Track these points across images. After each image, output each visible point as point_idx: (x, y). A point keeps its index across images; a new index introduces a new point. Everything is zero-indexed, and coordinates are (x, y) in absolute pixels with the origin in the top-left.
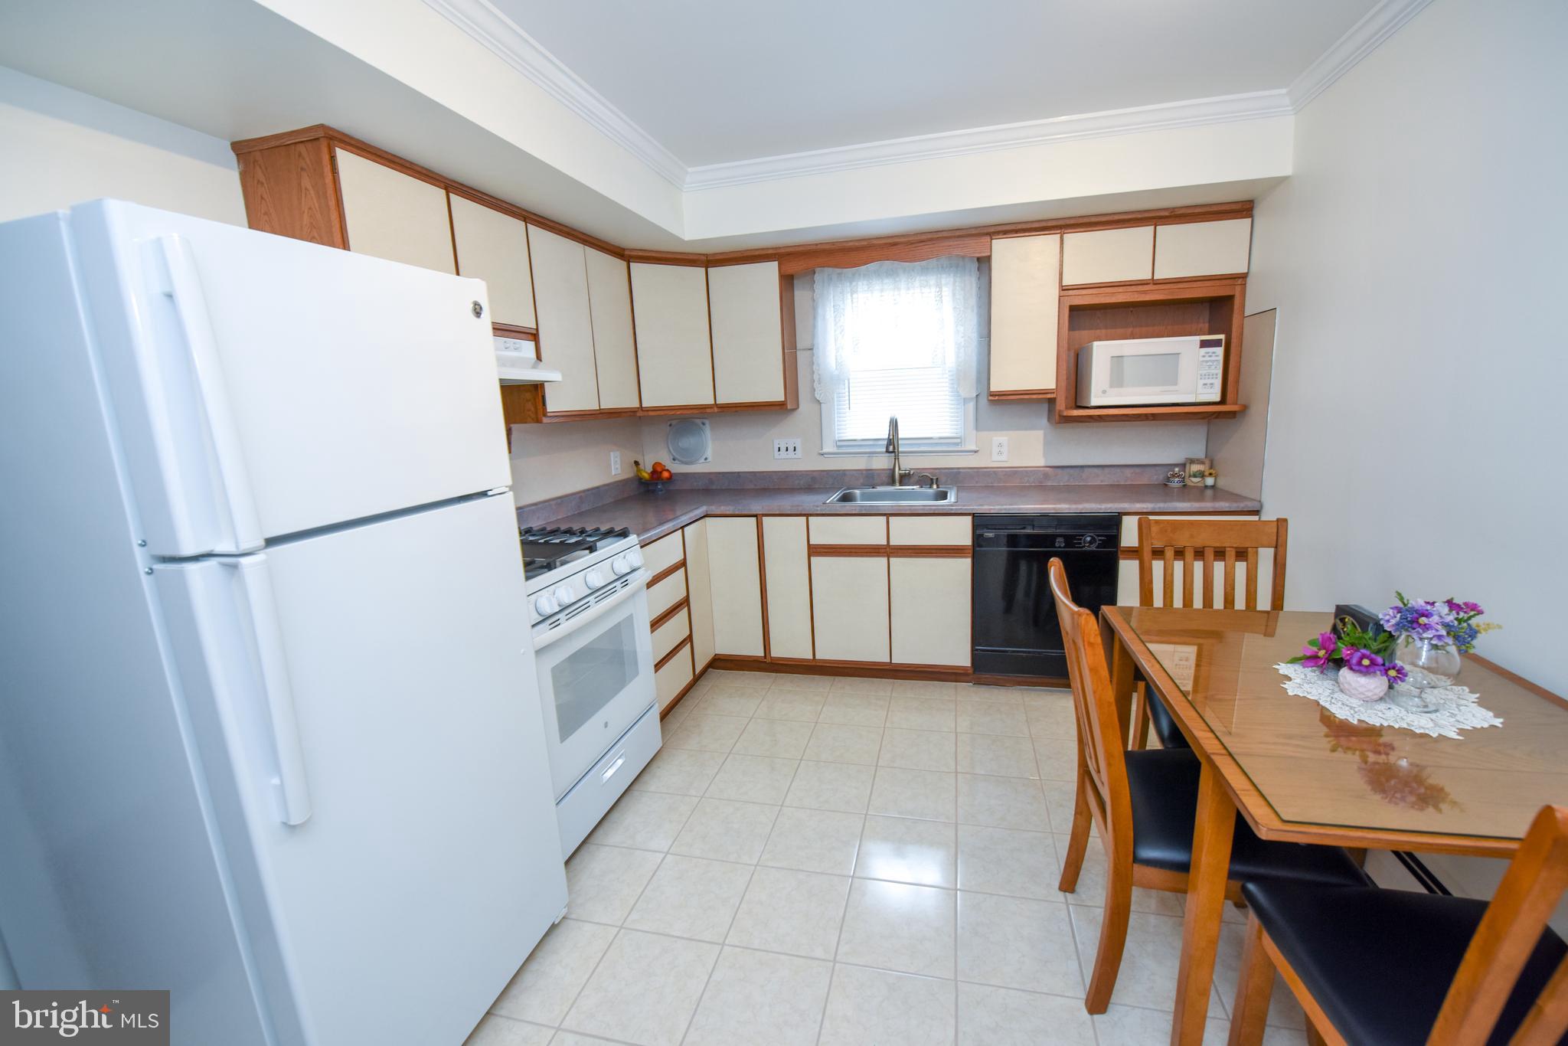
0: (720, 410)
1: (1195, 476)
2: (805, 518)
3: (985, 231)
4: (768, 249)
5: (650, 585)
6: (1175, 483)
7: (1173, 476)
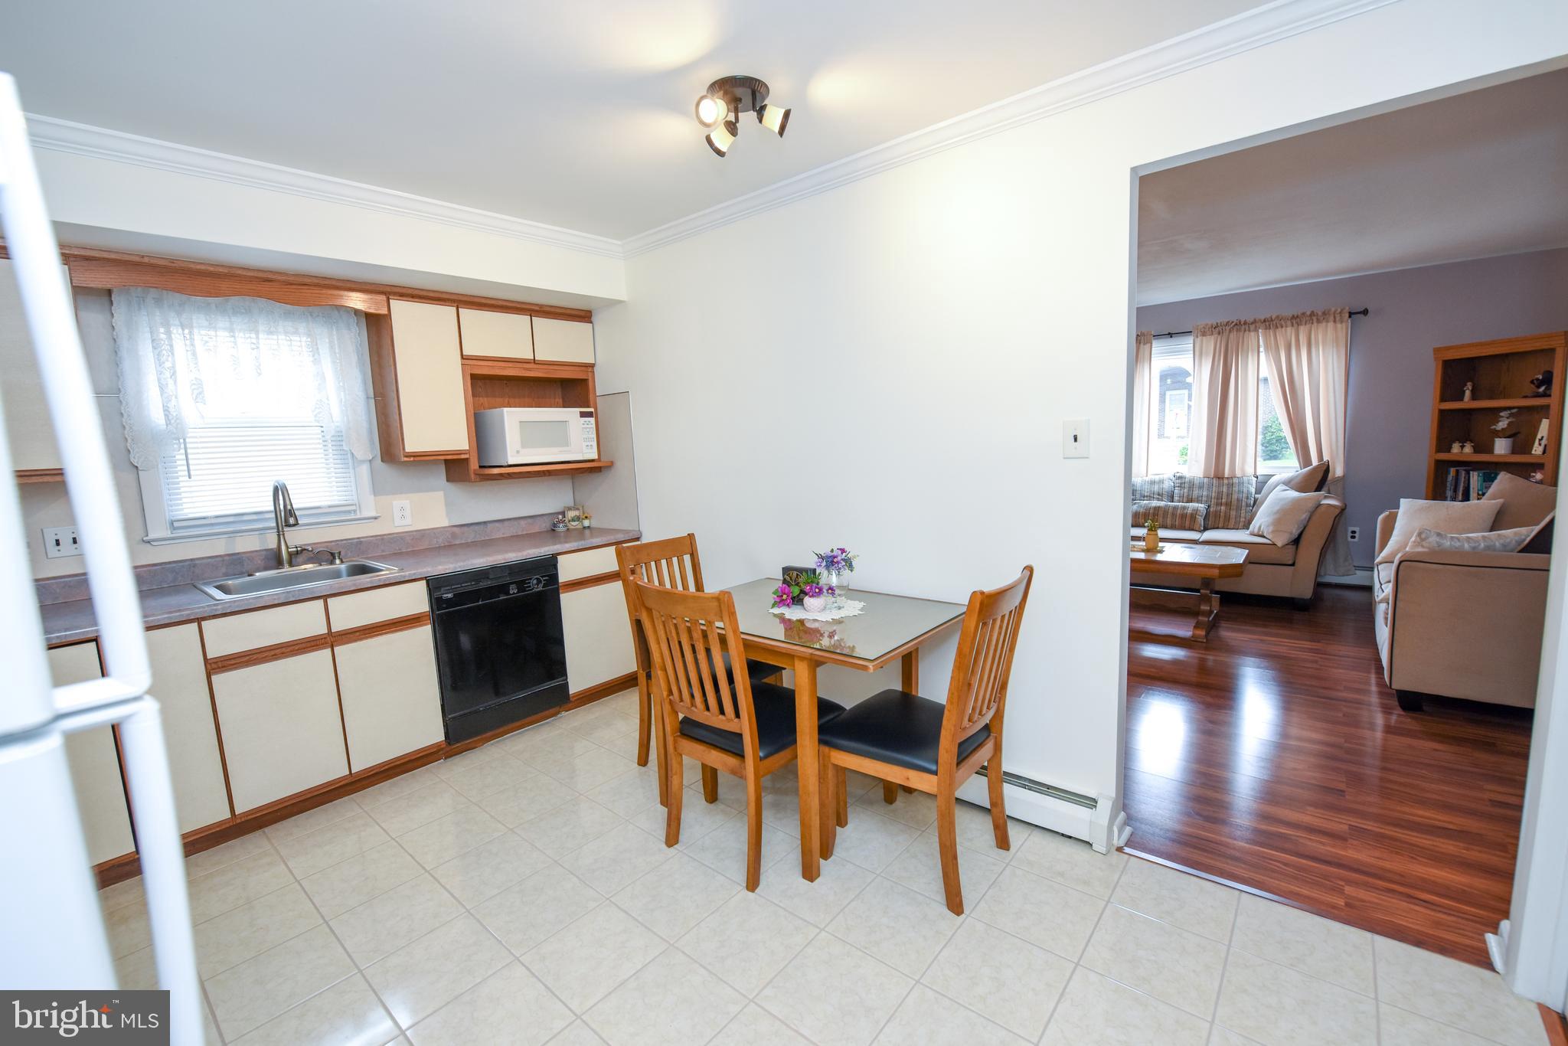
1: (573, 520)
2: (198, 624)
3: (381, 289)
6: (561, 528)
7: (559, 522)
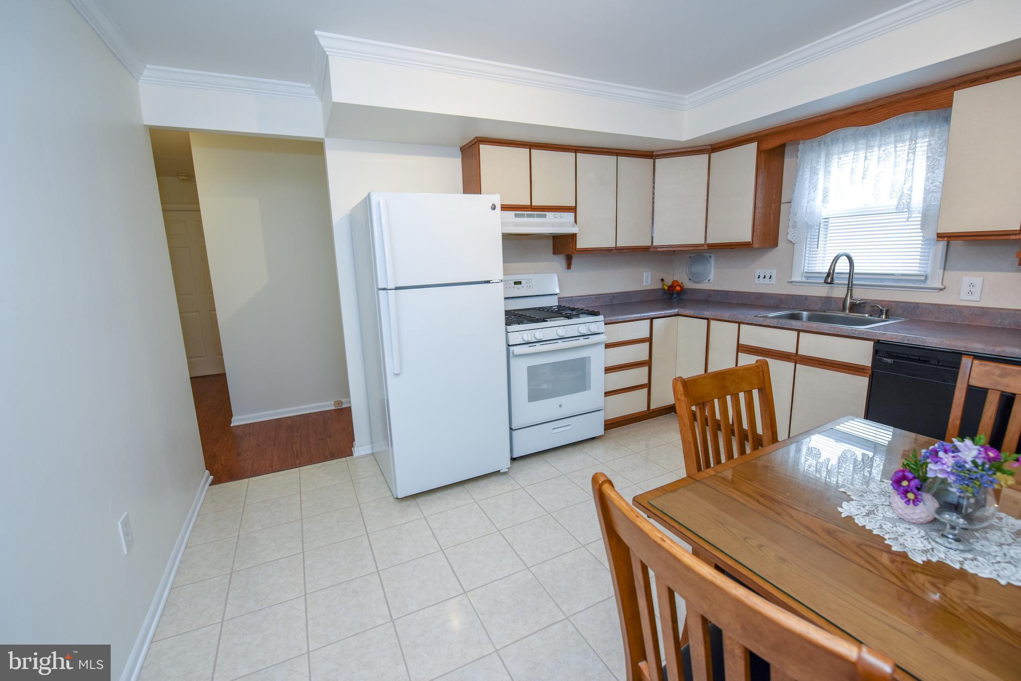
0: (709, 248)
2: (737, 324)
3: (949, 84)
4: (751, 134)
5: (608, 346)
